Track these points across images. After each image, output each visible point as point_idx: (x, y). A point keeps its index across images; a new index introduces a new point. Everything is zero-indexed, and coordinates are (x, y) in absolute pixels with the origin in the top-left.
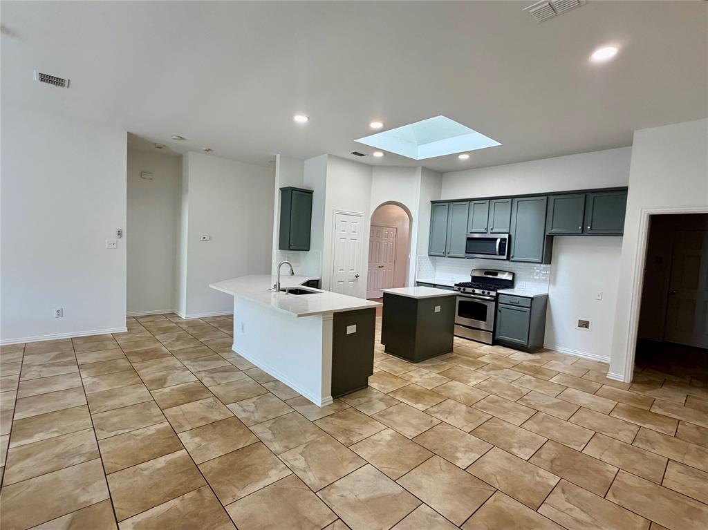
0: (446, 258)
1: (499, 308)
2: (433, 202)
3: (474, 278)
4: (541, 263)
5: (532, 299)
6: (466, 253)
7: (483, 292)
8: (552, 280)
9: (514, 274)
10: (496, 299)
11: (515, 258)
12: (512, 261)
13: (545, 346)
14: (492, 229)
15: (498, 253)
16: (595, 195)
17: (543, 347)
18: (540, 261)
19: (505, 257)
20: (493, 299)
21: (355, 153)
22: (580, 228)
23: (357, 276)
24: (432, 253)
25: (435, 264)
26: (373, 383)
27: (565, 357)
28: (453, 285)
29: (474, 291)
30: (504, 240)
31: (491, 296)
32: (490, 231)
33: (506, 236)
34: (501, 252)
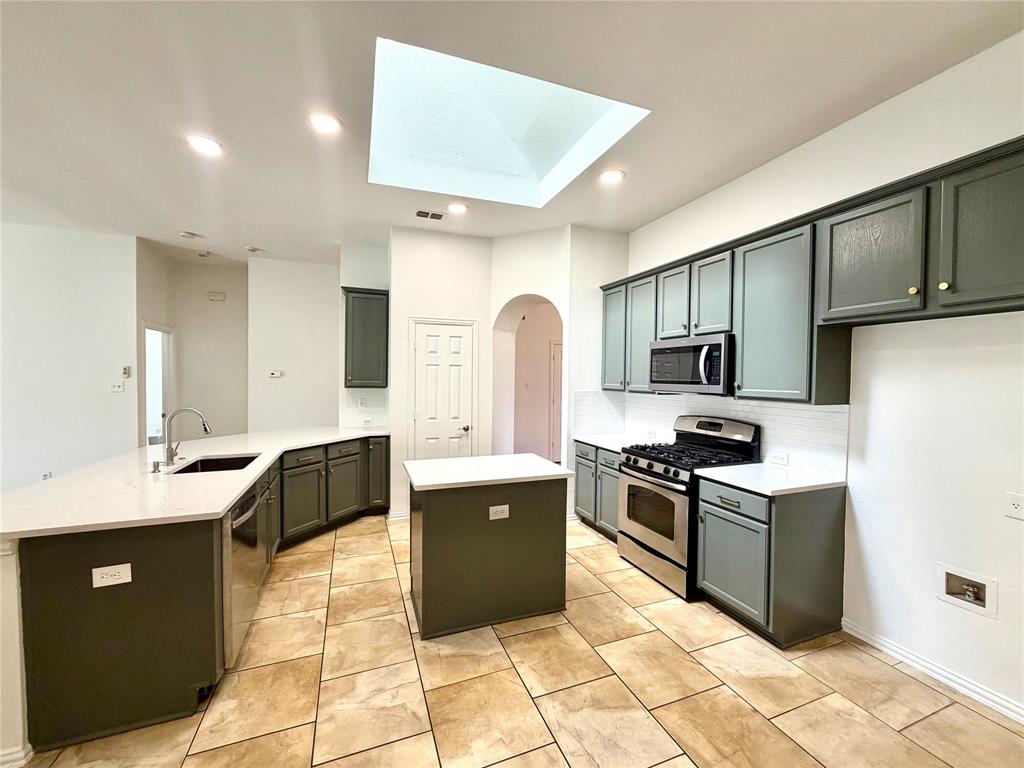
0: (627, 394)
1: (701, 513)
2: (605, 289)
3: (681, 435)
4: (808, 401)
5: (771, 499)
6: (652, 382)
7: (667, 471)
9: (758, 430)
10: (693, 488)
11: (744, 392)
12: (740, 398)
13: (847, 624)
14: (696, 326)
15: (705, 381)
16: (957, 180)
18: (804, 396)
19: (719, 389)
20: (683, 488)
21: (421, 214)
22: (913, 291)
23: (466, 429)
24: (607, 385)
28: (620, 451)
29: (650, 466)
30: (716, 347)
31: (682, 483)
32: (694, 331)
33: (721, 339)
34: (712, 378)
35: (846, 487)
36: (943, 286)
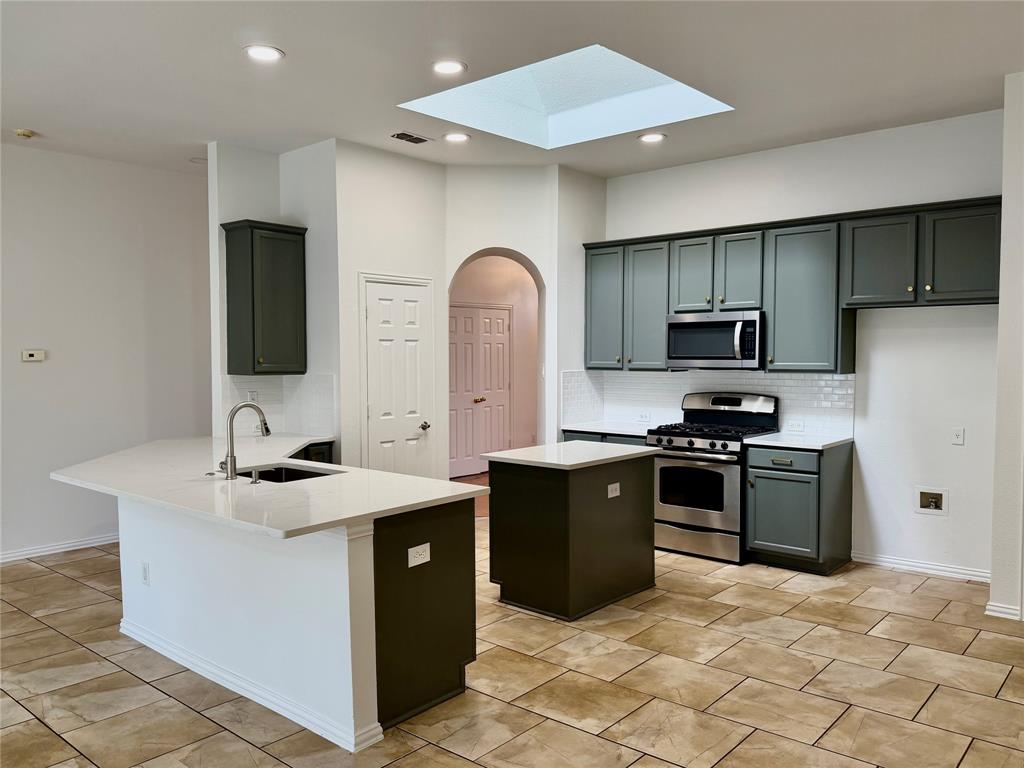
0: (626, 373)
1: (751, 478)
2: (588, 247)
3: (689, 414)
4: (834, 371)
5: (820, 453)
6: (670, 358)
7: (713, 445)
8: (859, 406)
9: (777, 401)
10: (742, 458)
11: (778, 364)
12: (771, 371)
13: (855, 555)
14: (722, 302)
15: (738, 356)
16: (937, 216)
17: (850, 560)
18: (832, 368)
19: (755, 363)
20: (735, 458)
21: (401, 136)
22: (910, 289)
23: (425, 427)
24: (594, 363)
25: (600, 388)
26: (477, 678)
27: (896, 578)
28: (646, 434)
29: (691, 443)
30: (751, 323)
31: (732, 453)
32: (718, 306)
33: (755, 316)
34: (747, 353)
35: (853, 442)
36: (928, 288)
